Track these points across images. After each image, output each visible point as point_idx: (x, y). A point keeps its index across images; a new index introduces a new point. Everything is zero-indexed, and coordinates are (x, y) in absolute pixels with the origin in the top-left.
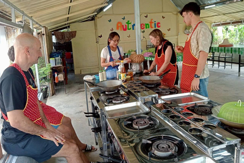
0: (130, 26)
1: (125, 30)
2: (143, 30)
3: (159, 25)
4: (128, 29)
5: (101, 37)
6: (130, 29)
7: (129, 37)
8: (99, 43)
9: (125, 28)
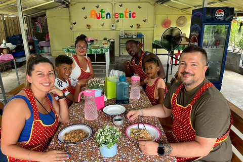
0: (104, 15)
1: (98, 18)
2: (117, 20)
3: (134, 15)
4: (102, 18)
5: (75, 23)
6: (104, 18)
7: (103, 25)
8: (73, 30)
9: (98, 16)
